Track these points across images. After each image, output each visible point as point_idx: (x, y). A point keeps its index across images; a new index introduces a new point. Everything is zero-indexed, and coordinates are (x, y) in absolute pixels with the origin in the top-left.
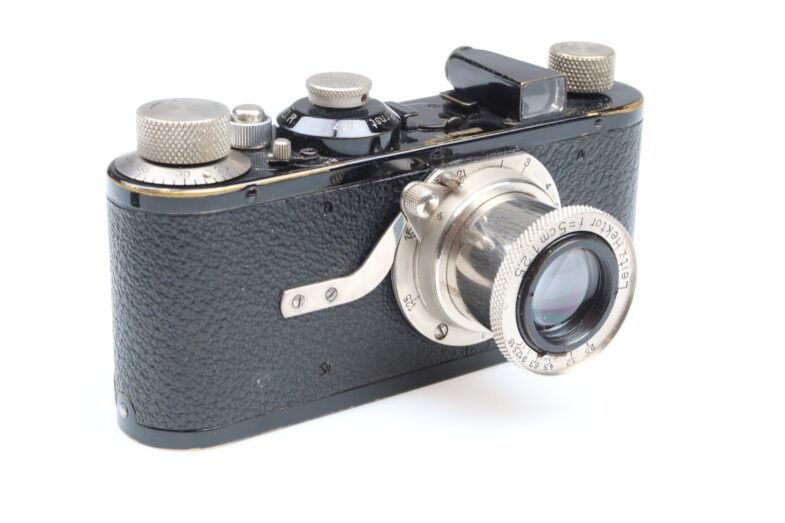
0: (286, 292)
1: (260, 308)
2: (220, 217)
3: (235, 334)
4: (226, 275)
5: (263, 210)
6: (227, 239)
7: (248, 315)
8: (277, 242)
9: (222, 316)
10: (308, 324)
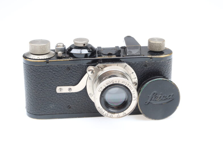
0: (58, 87)
1: (50, 90)
2: (39, 67)
3: (44, 94)
4: (41, 80)
5: (51, 67)
6: (42, 72)
7: (48, 91)
8: (55, 75)
9: (41, 90)
10: (64, 95)
